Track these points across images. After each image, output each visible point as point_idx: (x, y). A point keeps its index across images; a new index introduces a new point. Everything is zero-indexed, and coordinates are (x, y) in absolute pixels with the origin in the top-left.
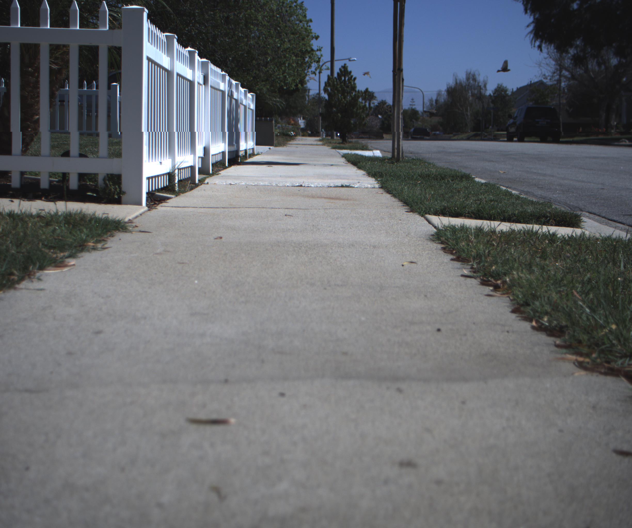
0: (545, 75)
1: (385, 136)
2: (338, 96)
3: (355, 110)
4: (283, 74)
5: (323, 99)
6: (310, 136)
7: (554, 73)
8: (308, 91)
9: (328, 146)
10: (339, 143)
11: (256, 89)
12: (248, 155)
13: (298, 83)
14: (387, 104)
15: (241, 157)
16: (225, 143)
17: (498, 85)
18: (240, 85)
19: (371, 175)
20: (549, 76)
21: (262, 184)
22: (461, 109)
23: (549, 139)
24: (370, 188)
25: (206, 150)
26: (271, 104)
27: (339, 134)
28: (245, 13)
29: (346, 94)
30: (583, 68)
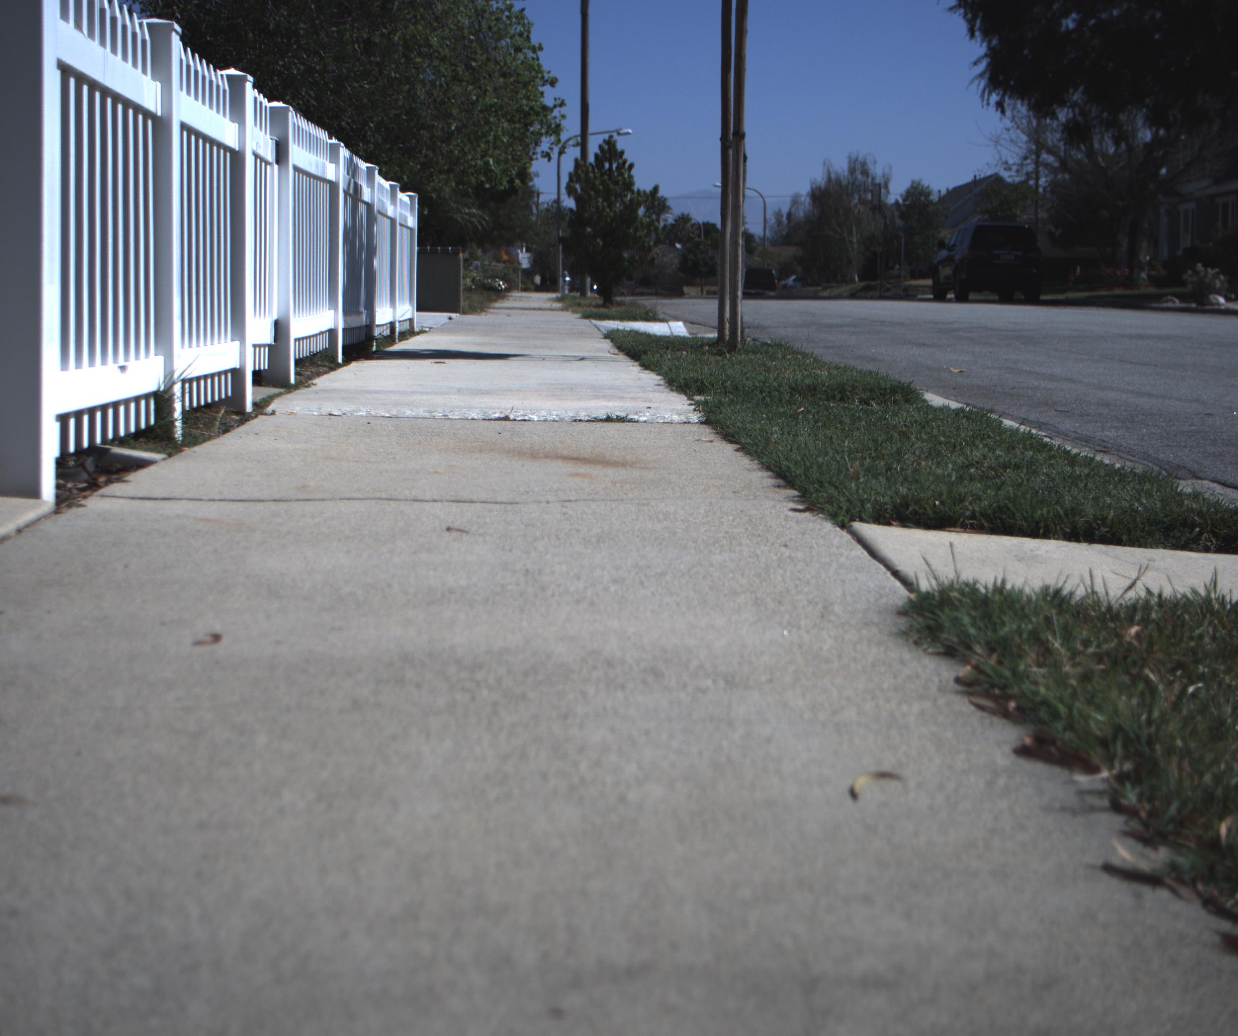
0: (1006, 163)
1: (686, 289)
2: (597, 202)
3: (631, 231)
4: (483, 157)
5: (565, 212)
6: (538, 289)
7: (1026, 158)
8: (536, 195)
9: (574, 312)
10: (597, 306)
11: (429, 189)
12: (397, 334)
13: (513, 176)
14: (693, 221)
15: (377, 340)
16: (336, 309)
17: (913, 182)
18: (377, 172)
19: (677, 387)
20: (1014, 164)
21: (408, 413)
22: (840, 231)
23: (1018, 295)
24: (679, 423)
25: (280, 328)
26: (460, 220)
27: (595, 287)
28: (404, 31)
29: (613, 198)
30: (1083, 147)
